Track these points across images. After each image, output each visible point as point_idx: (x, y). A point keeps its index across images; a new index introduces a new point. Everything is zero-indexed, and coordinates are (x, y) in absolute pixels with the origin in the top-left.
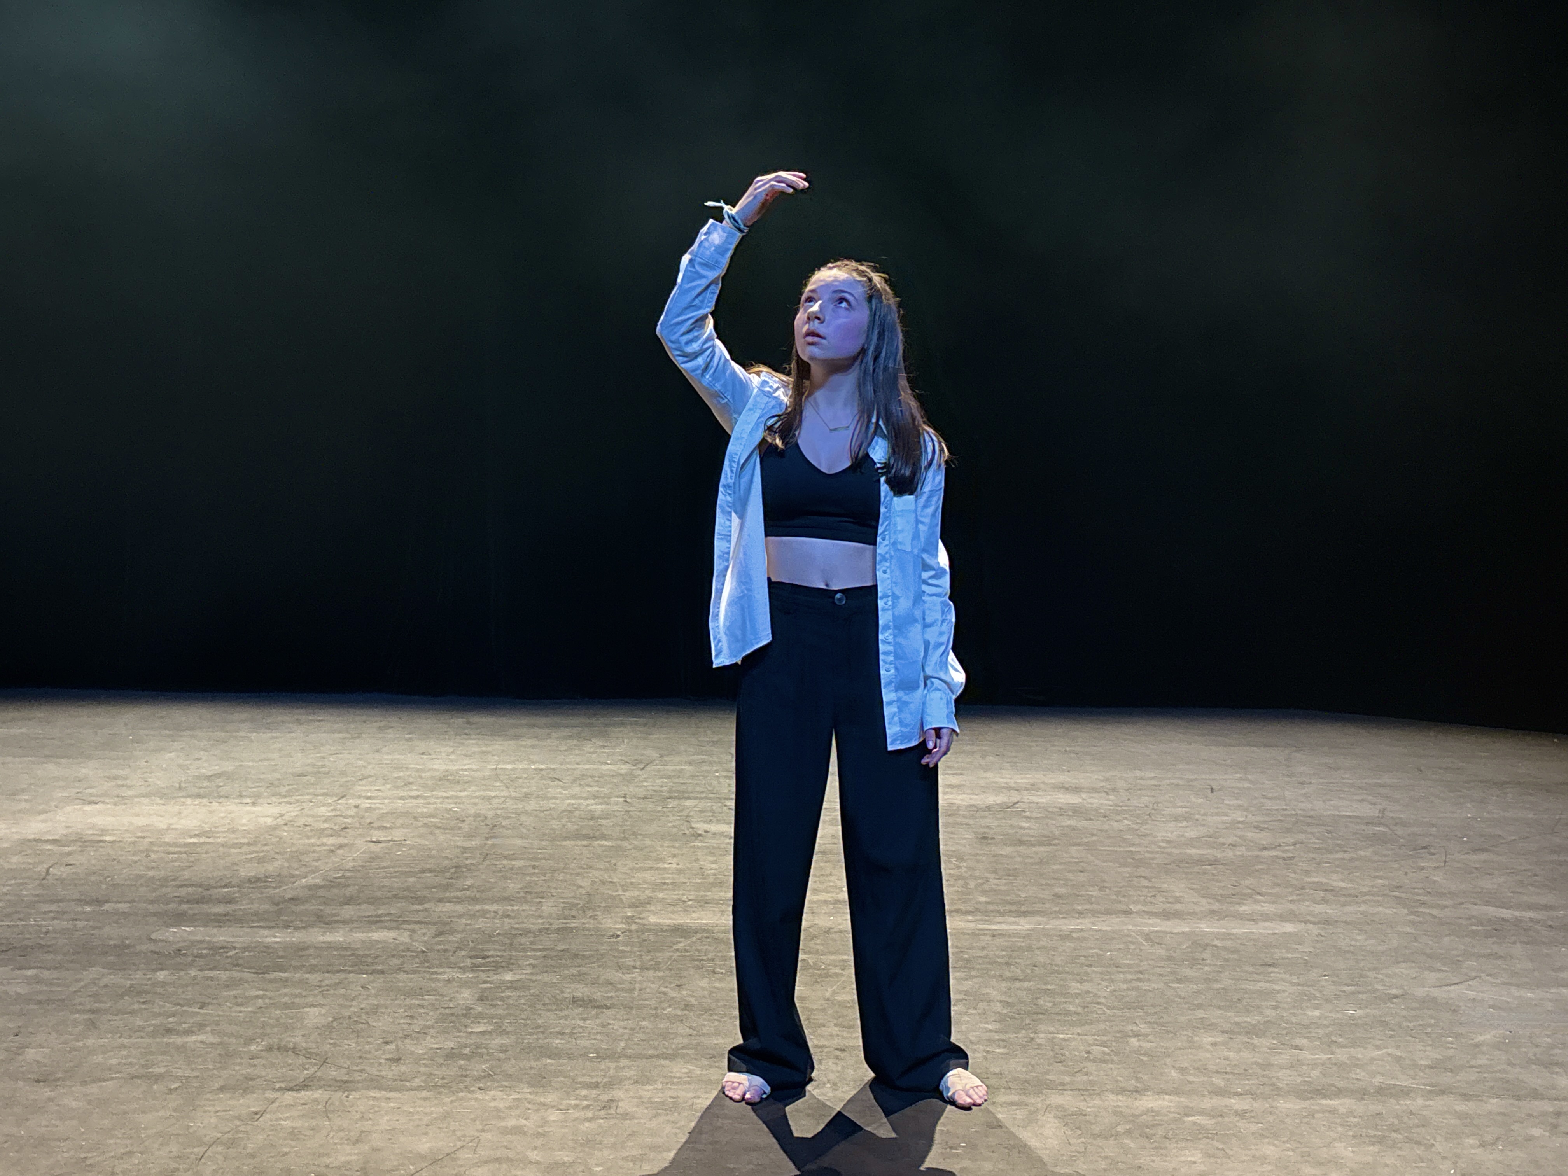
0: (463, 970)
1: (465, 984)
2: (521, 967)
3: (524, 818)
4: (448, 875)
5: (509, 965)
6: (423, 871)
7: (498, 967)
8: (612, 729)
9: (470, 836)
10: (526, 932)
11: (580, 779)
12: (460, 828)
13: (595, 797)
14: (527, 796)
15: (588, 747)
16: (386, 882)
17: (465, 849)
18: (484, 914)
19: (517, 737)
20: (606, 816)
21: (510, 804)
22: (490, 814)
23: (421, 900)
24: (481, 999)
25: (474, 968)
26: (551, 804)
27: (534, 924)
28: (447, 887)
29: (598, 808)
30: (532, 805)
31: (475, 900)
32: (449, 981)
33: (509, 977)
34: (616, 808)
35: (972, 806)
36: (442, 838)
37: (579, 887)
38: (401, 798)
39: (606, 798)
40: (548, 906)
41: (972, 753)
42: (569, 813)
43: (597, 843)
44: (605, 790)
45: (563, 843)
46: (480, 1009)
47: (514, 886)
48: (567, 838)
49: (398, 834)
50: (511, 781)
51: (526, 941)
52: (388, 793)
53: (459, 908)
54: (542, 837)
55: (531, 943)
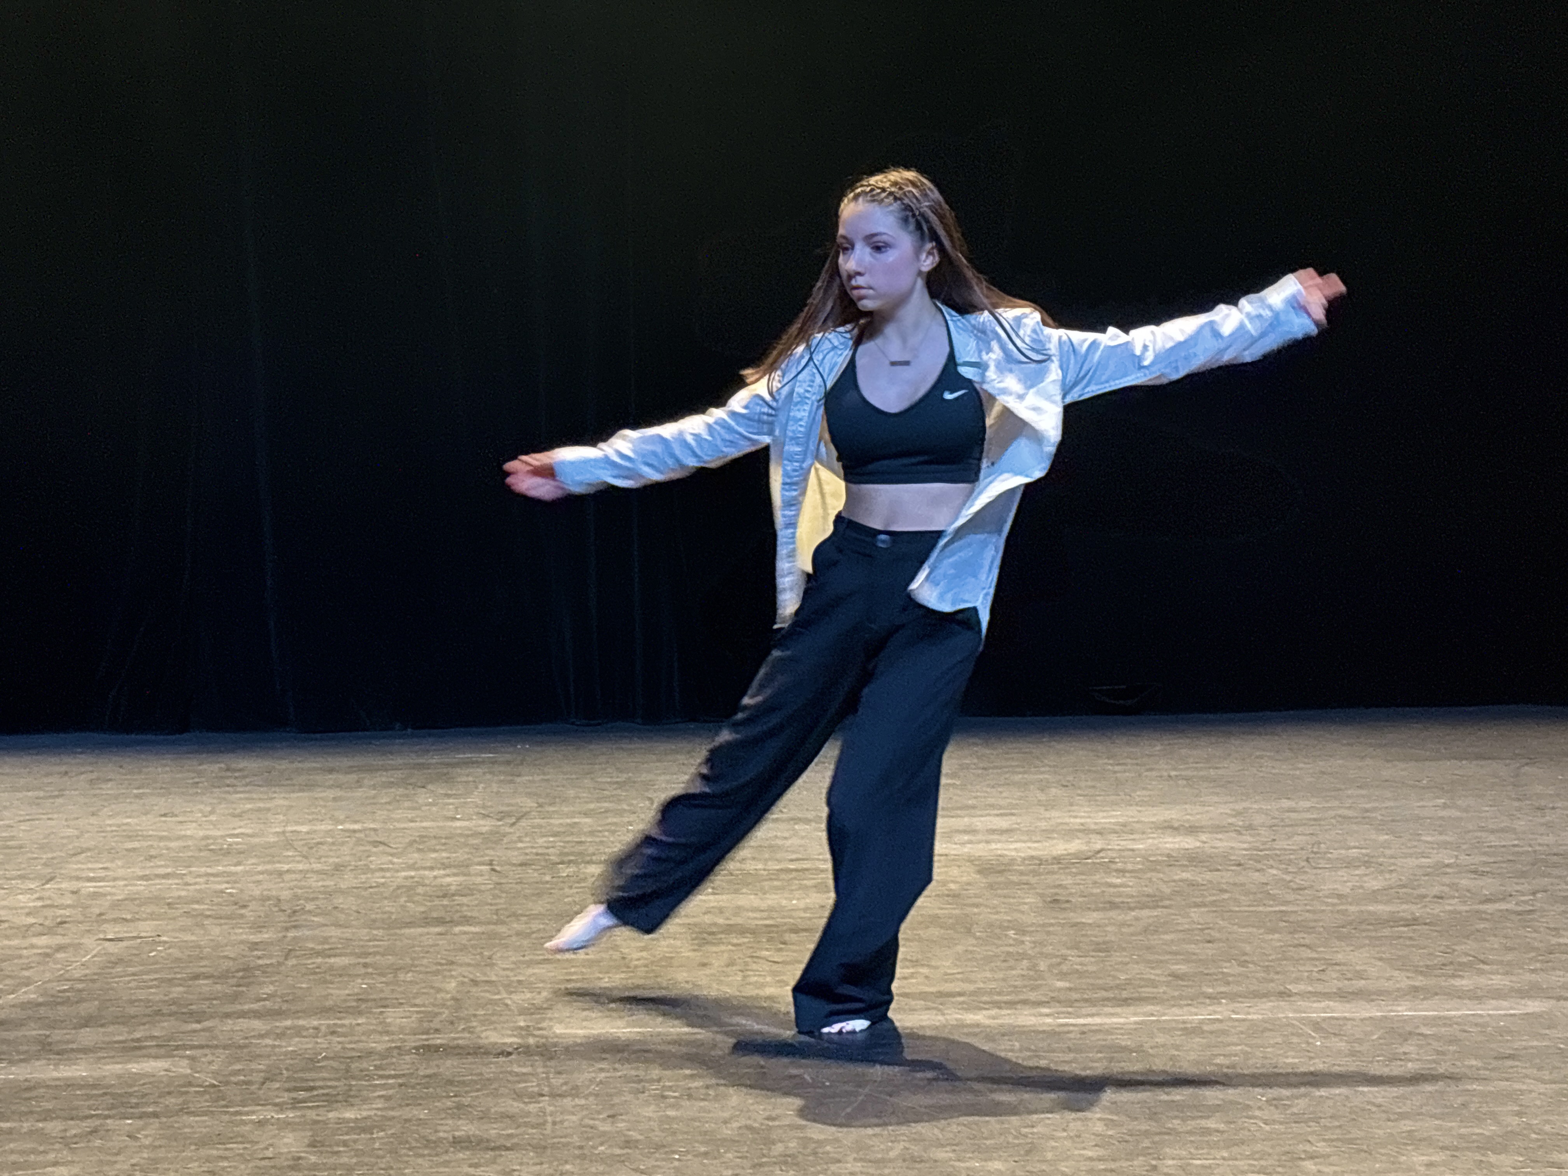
0: (280, 1107)
1: (286, 1125)
2: (365, 1100)
3: (339, 900)
4: (233, 981)
5: (348, 1099)
6: (196, 977)
7: (330, 1101)
8: (457, 770)
9: (260, 927)
10: (367, 1054)
11: (418, 842)
12: (242, 916)
13: (445, 866)
14: (338, 868)
15: (423, 797)
16: (141, 994)
17: (254, 946)
18: (298, 1031)
20: (467, 891)
21: (314, 882)
22: (286, 894)
23: (198, 1017)
24: (312, 1145)
25: (295, 1104)
26: (378, 878)
27: (380, 1044)
28: (235, 998)
29: (453, 881)
30: (348, 880)
31: (279, 1014)
32: (261, 1123)
33: (350, 1114)
34: (479, 880)
35: (1032, 858)
36: (216, 930)
37: (439, 990)
38: (142, 878)
39: (463, 867)
40: (395, 1017)
41: (1025, 785)
42: (409, 890)
43: (457, 929)
44: (461, 855)
45: (407, 931)
46: (313, 1159)
47: (338, 993)
48: (410, 924)
49: (146, 928)
50: (311, 848)
51: (368, 1065)
52: (121, 872)
53: (258, 1025)
54: (372, 924)
55: (377, 1068)
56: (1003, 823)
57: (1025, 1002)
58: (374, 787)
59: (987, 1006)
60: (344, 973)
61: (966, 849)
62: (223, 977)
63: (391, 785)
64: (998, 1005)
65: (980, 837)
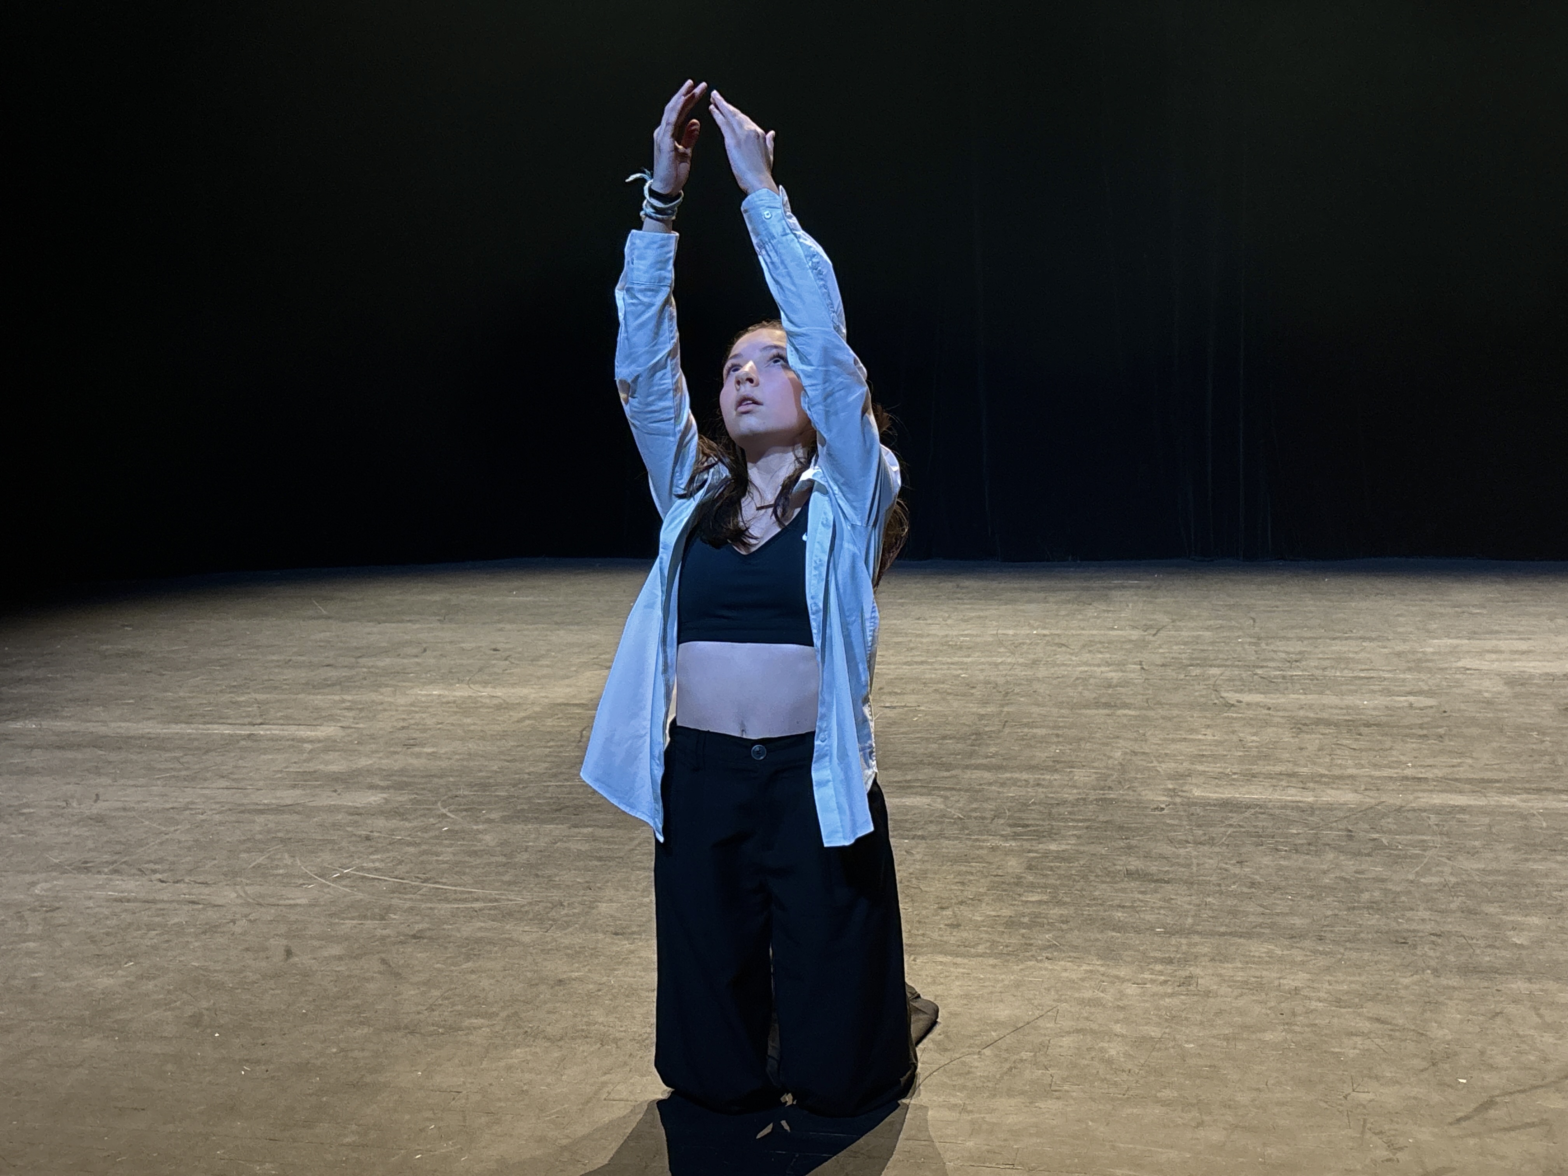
0: (1005, 838)
1: (1011, 852)
2: (1064, 837)
3: (1036, 686)
4: (969, 742)
5: (1052, 834)
6: (944, 738)
7: (1040, 836)
8: (1113, 592)
9: (985, 703)
10: (1063, 803)
11: (1089, 645)
12: (972, 694)
13: (1108, 664)
14: (1035, 662)
15: (1091, 612)
16: (909, 748)
17: (982, 717)
18: (1015, 782)
19: (1013, 601)
20: (1125, 683)
21: (1020, 672)
22: (1001, 681)
23: (948, 767)
24: (1030, 868)
25: (1015, 836)
26: (1062, 671)
27: (1070, 795)
28: (972, 754)
29: (1115, 676)
30: (1042, 672)
31: (999, 768)
32: (993, 849)
33: (1053, 847)
34: (1132, 675)
35: (1547, 674)
36: (955, 704)
37: (1110, 758)
38: (906, 663)
39: (1120, 665)
40: (1080, 775)
41: (1537, 615)
42: (1084, 680)
43: (1120, 712)
44: (1118, 657)
45: (1084, 711)
46: (1031, 878)
47: (1041, 755)
48: (1087, 707)
49: (911, 700)
50: (1015, 647)
51: (1064, 810)
52: (893, 659)
53: (988, 775)
54: (1060, 705)
55: (1070, 813)
56: (1523, 646)
57: (1547, 789)
58: (1056, 603)
59: (1519, 791)
60: (1044, 741)
61: (1496, 665)
62: (962, 738)
63: (1069, 602)
64: (1527, 791)
65: (1503, 656)
